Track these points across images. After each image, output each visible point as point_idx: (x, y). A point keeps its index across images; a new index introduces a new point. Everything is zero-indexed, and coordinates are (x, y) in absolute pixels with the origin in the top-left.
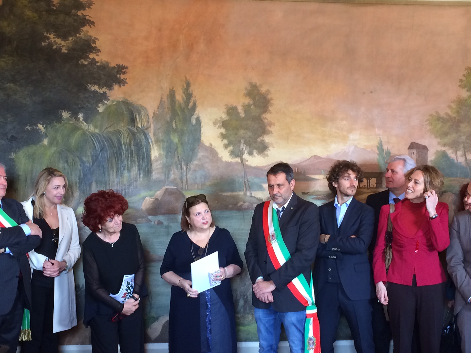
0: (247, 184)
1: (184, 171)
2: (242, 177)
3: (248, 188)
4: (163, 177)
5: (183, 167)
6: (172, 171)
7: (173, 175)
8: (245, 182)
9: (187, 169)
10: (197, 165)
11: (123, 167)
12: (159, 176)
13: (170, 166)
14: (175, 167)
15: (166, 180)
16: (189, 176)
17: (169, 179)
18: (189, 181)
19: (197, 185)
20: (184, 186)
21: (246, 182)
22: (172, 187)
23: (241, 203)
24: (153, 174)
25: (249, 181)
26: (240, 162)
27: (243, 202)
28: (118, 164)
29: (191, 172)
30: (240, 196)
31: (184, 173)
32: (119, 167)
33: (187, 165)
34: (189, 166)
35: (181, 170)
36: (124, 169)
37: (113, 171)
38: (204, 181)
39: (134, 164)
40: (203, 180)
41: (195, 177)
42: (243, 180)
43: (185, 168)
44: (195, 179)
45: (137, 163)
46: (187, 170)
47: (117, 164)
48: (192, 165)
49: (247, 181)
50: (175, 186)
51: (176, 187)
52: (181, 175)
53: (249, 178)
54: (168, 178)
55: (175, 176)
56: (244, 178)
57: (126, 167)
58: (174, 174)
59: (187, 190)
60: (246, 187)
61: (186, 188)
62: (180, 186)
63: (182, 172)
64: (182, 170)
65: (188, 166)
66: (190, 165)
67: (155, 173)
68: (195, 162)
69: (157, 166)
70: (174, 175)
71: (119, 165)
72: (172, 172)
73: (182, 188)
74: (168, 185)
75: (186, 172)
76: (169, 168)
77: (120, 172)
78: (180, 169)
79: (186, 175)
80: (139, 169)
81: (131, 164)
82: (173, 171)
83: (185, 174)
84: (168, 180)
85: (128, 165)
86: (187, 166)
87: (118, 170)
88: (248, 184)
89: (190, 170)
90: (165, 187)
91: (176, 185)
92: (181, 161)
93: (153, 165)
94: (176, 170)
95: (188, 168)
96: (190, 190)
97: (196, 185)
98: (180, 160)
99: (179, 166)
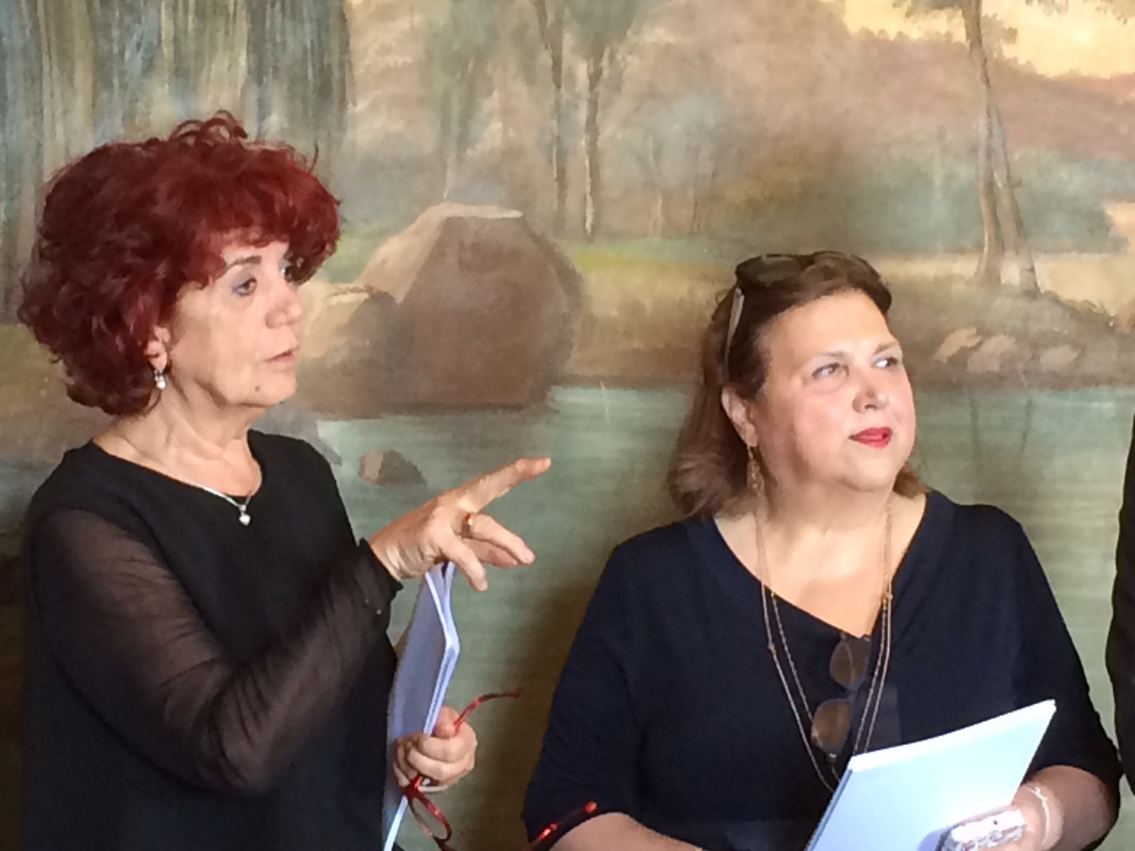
0: (1005, 202)
1: (578, 96)
2: (974, 150)
3: (1009, 228)
4: (425, 137)
5: (570, 69)
6: (490, 93)
7: (496, 126)
8: (990, 185)
9: (595, 77)
10: (666, 51)
11: (141, 54)
12: (398, 126)
13: (481, 55)
14: (513, 67)
15: (451, 158)
16: (609, 130)
17: (469, 152)
18: (606, 173)
19: (667, 197)
20: (572, 203)
21: (1000, 185)
22: (492, 212)
23: (960, 339)
24: (360, 106)
25: (1019, 183)
26: (960, 45)
27: (974, 331)
28: (108, 26)
29: (622, 106)
30: (958, 289)
31: (576, 107)
32: (116, 49)
33: (596, 48)
34: (612, 57)
35: (559, 86)
36: (149, 67)
37: (71, 79)
38: (715, 174)
39: (220, 35)
40: (706, 167)
41: (651, 145)
42: (981, 173)
43: (582, 71)
44: (651, 159)
45: (243, 27)
46: (601, 88)
47: (98, 28)
48: (630, 53)
49: (1008, 177)
50: (511, 206)
51: (515, 214)
52: (554, 123)
53: (1017, 156)
54: (464, 141)
55: (511, 134)
56: (989, 154)
57: (167, 51)
58: (506, 113)
59: (590, 238)
60: (996, 223)
61: (585, 220)
62: (547, 202)
63: (563, 100)
64: (563, 89)
65: (605, 62)
66: (619, 57)
67: (374, 106)
68: (656, 35)
69: (385, 50)
70: (505, 123)
71: (115, 33)
72: (490, 103)
73: (559, 221)
74: (461, 196)
75: (593, 105)
76: (471, 66)
77: (124, 86)
78: (548, 76)
79: (592, 127)
80: (258, 74)
81: (200, 32)
82: (496, 94)
83: (582, 115)
84: (460, 159)
85: (176, 40)
86: (601, 56)
87: (103, 70)
88: (1013, 199)
89: (617, 87)
90: (443, 205)
91: (521, 196)
92: (559, 24)
93: (356, 44)
94: (520, 88)
95: (606, 73)
96: (615, 236)
97: (660, 201)
98: (551, 18)
99: (545, 58)
